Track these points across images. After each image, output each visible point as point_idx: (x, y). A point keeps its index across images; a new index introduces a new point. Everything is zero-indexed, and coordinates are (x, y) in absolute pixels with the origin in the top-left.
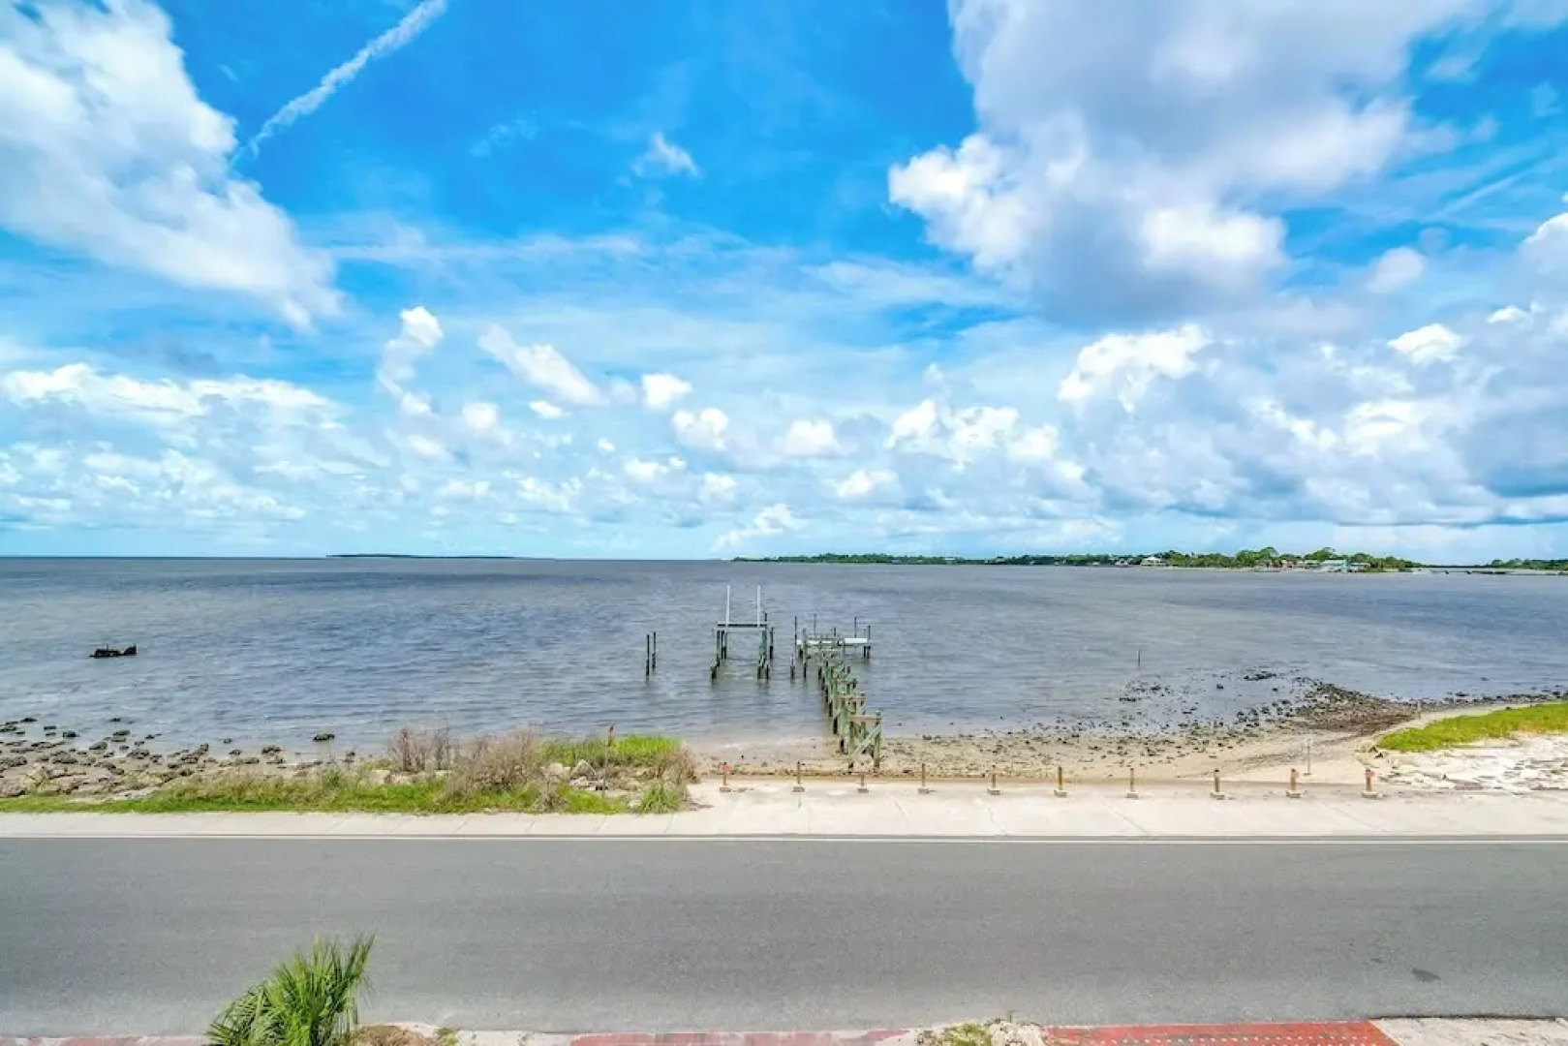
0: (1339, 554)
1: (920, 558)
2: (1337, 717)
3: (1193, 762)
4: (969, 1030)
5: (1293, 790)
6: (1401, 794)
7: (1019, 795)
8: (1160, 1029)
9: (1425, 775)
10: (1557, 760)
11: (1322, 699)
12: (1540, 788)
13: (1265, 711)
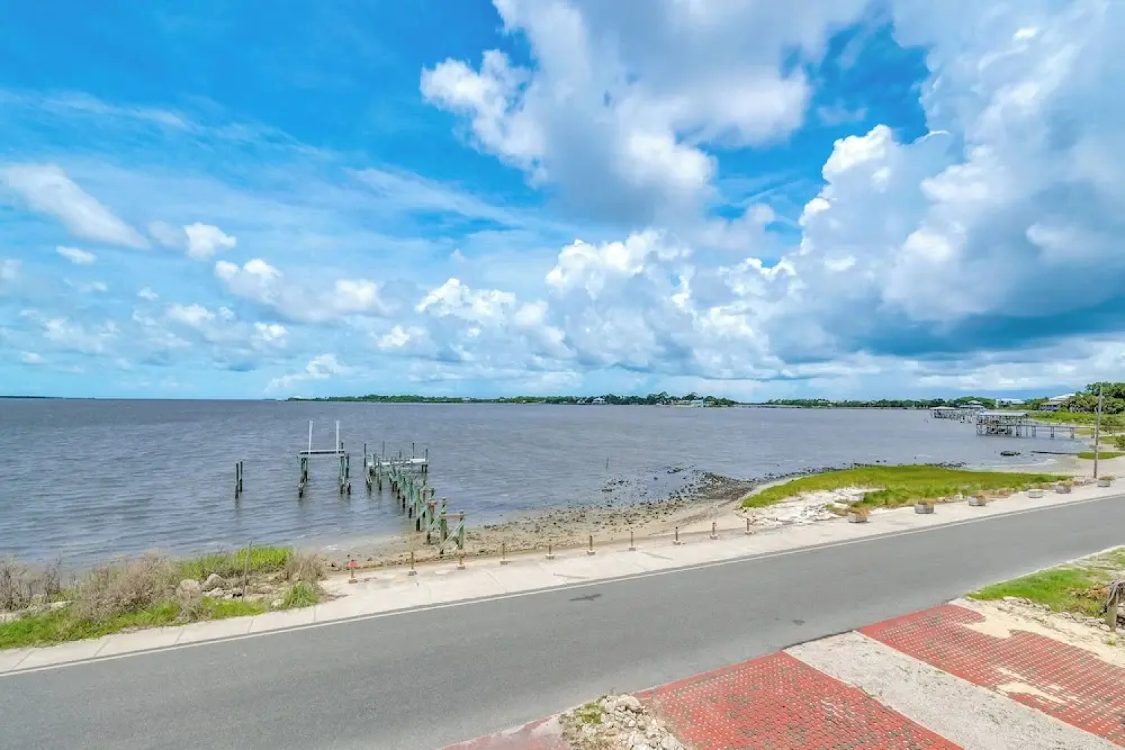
0: (700, 397)
1: (445, 398)
2: (719, 491)
3: (654, 525)
4: (588, 707)
5: (714, 534)
6: (762, 530)
7: (565, 558)
8: (691, 680)
9: (769, 519)
10: (819, 505)
11: (709, 481)
12: (817, 520)
13: (682, 491)
